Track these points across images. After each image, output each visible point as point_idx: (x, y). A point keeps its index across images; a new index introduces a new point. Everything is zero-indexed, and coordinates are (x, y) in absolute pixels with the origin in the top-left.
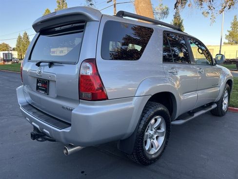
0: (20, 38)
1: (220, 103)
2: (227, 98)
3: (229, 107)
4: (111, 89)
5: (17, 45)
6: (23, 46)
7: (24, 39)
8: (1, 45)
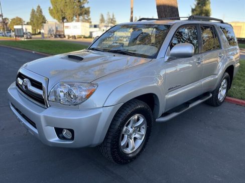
0: (33, 11)
5: (30, 19)
6: (36, 19)
7: (37, 12)
8: (14, 19)
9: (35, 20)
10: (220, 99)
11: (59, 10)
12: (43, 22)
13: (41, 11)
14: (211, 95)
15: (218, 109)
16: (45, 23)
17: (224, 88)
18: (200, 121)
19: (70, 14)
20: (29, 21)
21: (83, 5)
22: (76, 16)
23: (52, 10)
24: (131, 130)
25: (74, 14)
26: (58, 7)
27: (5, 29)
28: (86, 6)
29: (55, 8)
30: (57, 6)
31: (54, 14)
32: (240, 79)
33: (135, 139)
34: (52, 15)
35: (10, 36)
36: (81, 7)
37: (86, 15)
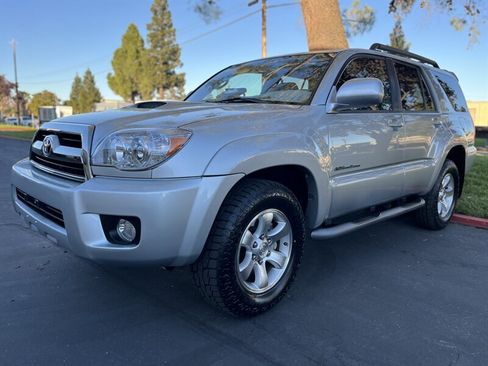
0: (78, 80)
5: (71, 96)
6: (83, 96)
7: (85, 83)
8: (40, 94)
9: (80, 98)
10: (443, 216)
11: (127, 78)
12: (95, 101)
13: (92, 81)
14: (423, 202)
15: (440, 234)
16: (99, 102)
17: (448, 194)
18: (404, 252)
19: (146, 86)
20: (69, 99)
21: (172, 70)
22: (158, 89)
23: (114, 78)
24: (260, 244)
25: (154, 86)
26: (125, 73)
27: (21, 113)
28: (178, 71)
29: (118, 75)
30: (124, 70)
31: (117, 84)
32: (480, 185)
33: (269, 266)
34: (112, 89)
35: (30, 125)
36: (169, 74)
37: (175, 88)
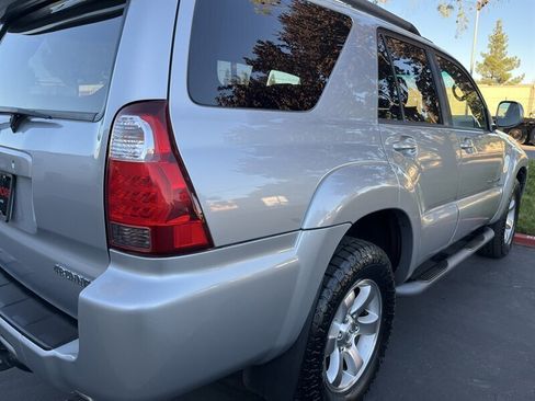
1: (500, 226)
2: (513, 212)
3: (516, 235)
4: (224, 204)
